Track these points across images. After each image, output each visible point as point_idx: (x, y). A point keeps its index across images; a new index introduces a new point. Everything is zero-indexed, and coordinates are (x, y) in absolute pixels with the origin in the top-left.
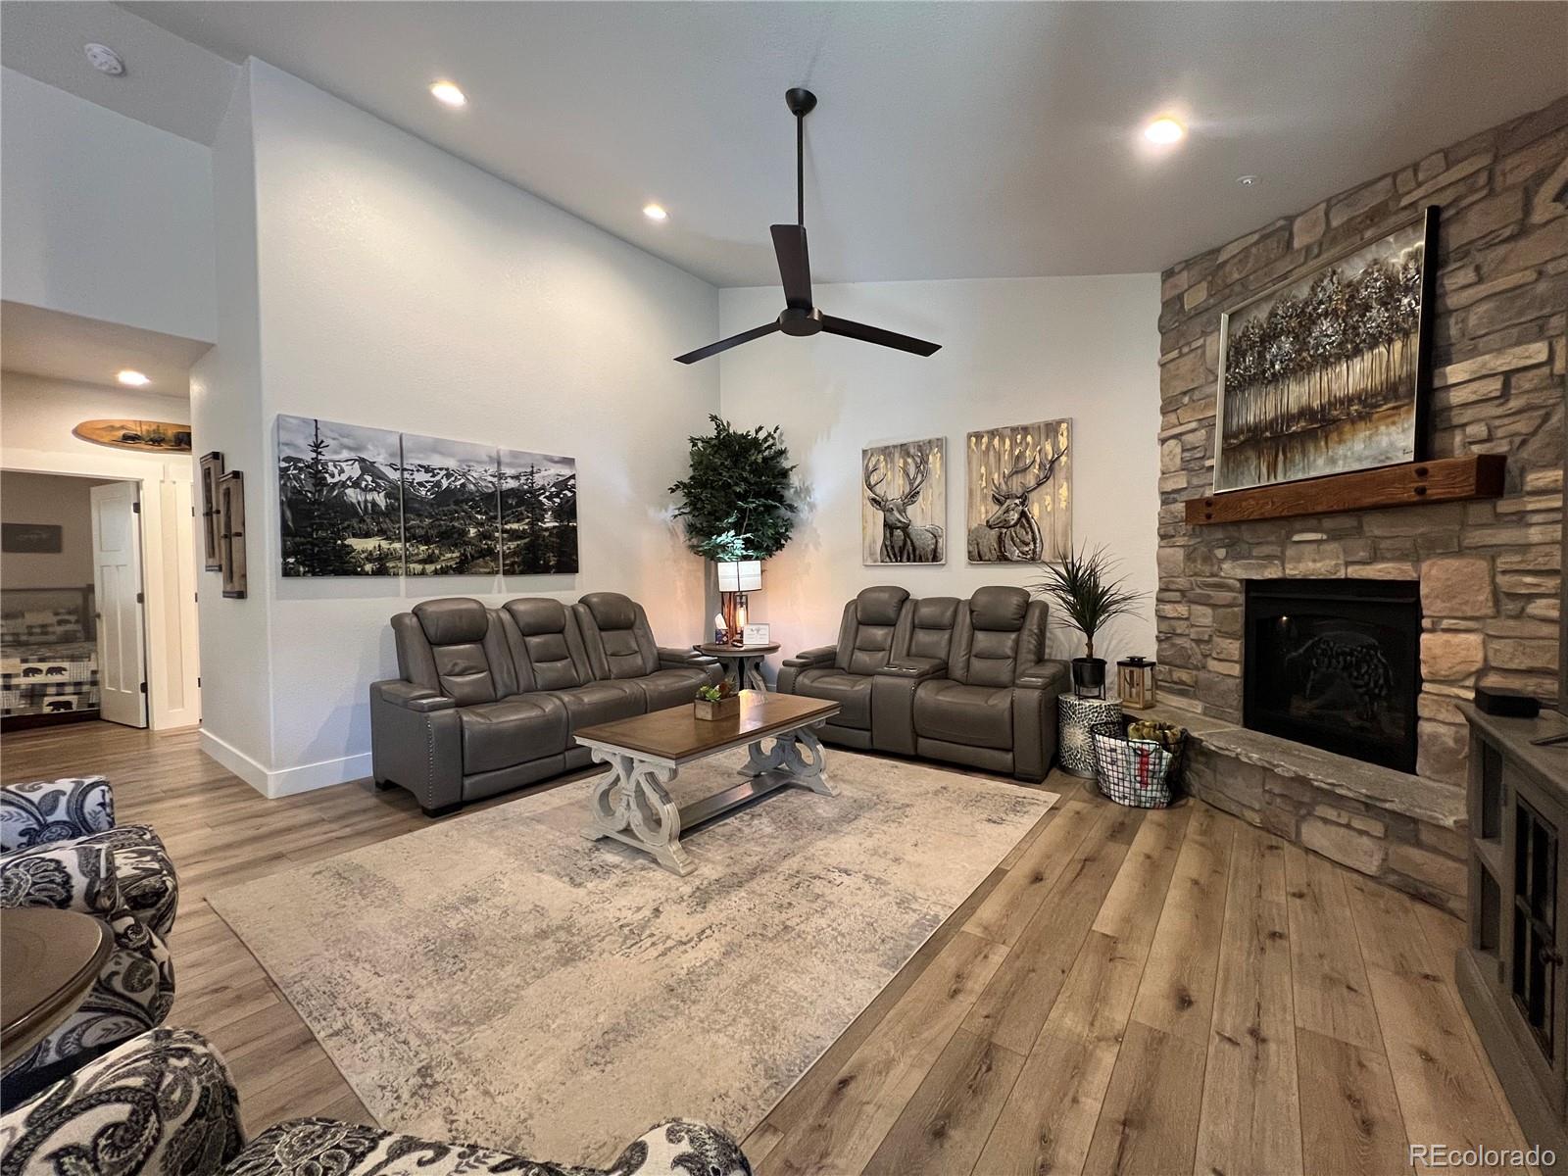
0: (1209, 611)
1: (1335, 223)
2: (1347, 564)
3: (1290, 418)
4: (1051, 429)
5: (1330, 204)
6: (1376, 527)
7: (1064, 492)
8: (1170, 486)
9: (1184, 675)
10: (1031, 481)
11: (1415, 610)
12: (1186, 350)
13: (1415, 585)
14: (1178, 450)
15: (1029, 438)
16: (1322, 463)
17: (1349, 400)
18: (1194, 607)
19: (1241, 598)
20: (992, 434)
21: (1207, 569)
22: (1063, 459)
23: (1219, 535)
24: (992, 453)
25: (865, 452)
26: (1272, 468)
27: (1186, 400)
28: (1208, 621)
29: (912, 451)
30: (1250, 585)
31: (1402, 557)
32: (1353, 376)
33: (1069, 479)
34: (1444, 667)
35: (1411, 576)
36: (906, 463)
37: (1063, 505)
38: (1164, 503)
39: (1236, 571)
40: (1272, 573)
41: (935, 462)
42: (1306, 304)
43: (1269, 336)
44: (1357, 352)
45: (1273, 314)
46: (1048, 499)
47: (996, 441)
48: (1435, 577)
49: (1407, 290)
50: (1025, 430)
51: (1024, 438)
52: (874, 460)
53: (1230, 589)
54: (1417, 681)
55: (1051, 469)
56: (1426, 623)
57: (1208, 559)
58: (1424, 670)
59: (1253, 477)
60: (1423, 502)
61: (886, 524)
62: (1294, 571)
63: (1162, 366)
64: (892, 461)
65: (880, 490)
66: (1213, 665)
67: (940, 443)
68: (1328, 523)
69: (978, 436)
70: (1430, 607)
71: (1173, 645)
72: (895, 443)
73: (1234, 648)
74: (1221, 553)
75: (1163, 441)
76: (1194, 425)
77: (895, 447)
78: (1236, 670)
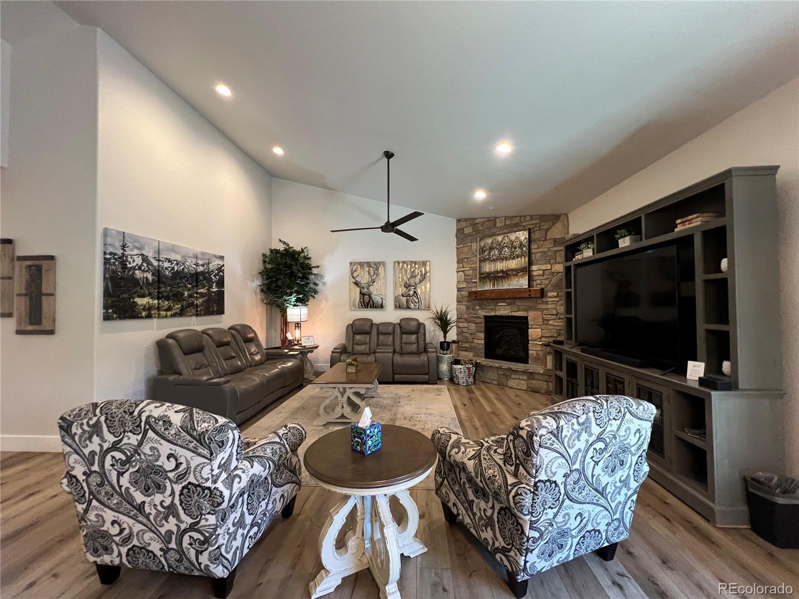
0: (474, 325)
1: (507, 223)
2: (512, 312)
3: (498, 272)
4: (424, 264)
5: (506, 218)
6: (518, 303)
7: (428, 285)
8: (461, 286)
9: (467, 345)
10: (417, 281)
11: (527, 323)
12: (465, 245)
13: (526, 318)
14: (463, 275)
15: (417, 266)
16: (506, 285)
17: (512, 270)
18: (470, 324)
19: (484, 321)
20: (404, 262)
21: (474, 312)
22: (428, 274)
23: (477, 302)
24: (403, 269)
25: (351, 263)
26: (494, 285)
27: (465, 260)
28: (474, 328)
29: (372, 265)
30: (486, 317)
31: (524, 310)
32: (513, 264)
33: (430, 281)
34: (534, 337)
35: (526, 315)
36: (369, 269)
37: (428, 290)
38: (458, 291)
39: (482, 313)
40: (493, 314)
41: (381, 270)
42: (501, 242)
43: (491, 249)
44: (514, 258)
45: (492, 243)
46: (423, 287)
47: (405, 265)
48: (531, 315)
49: (524, 246)
50: (415, 263)
51: (415, 265)
52: (355, 267)
53: (480, 318)
54: (528, 340)
55: (424, 277)
56: (530, 326)
57: (474, 309)
58: (530, 338)
59: (488, 287)
60: (530, 297)
61: (361, 293)
62: (498, 313)
63: (457, 248)
64: (363, 268)
65: (358, 279)
66: (476, 341)
67: (384, 263)
68: (507, 301)
69: (399, 263)
70: (530, 323)
71: (462, 336)
72: (365, 261)
73: (482, 335)
74: (478, 307)
75: (458, 272)
76: (468, 269)
77: (365, 263)
78: (483, 342)
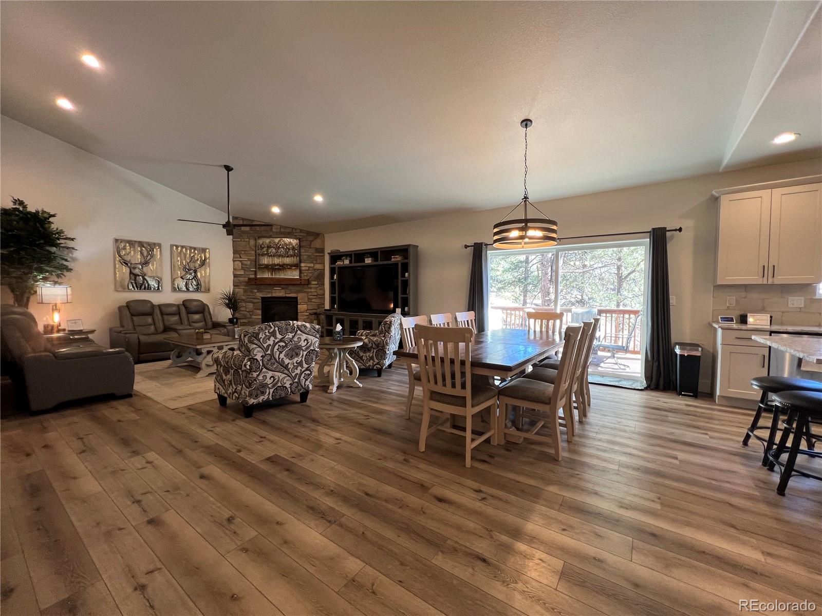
0: (252, 304)
1: (282, 231)
2: (285, 294)
3: (275, 265)
4: (204, 250)
5: (281, 227)
6: (291, 287)
7: (208, 270)
8: (239, 273)
9: (245, 321)
10: (197, 266)
11: (297, 302)
12: (243, 240)
13: (296, 298)
14: (240, 264)
15: (196, 251)
16: (282, 275)
17: (288, 265)
18: (247, 304)
19: (260, 301)
20: (182, 247)
21: (251, 294)
22: (208, 260)
23: (255, 287)
24: (182, 253)
25: (116, 240)
26: (272, 274)
27: (243, 252)
28: (252, 307)
29: (145, 245)
30: (263, 298)
31: (295, 293)
32: (287, 260)
33: (209, 267)
34: (302, 310)
35: (296, 296)
36: (141, 250)
37: (208, 274)
38: (234, 277)
39: (260, 295)
40: (269, 295)
41: (156, 252)
42: (278, 243)
43: (269, 247)
44: (288, 257)
45: (270, 242)
46: (203, 272)
47: (184, 249)
48: (300, 296)
49: (296, 249)
50: (195, 249)
51: (194, 251)
52: (123, 245)
53: (258, 299)
54: (298, 313)
55: (204, 263)
56: (299, 304)
57: (251, 292)
58: (299, 311)
59: (267, 275)
60: (301, 284)
61: (131, 273)
62: (274, 295)
63: (233, 241)
64: (134, 247)
65: (127, 258)
66: (254, 317)
67: (159, 245)
68: (282, 286)
69: (177, 247)
70: (299, 301)
71: (241, 314)
72: (136, 240)
73: (260, 312)
74: (256, 291)
75: (234, 261)
76: (246, 259)
77: (136, 242)
78: (260, 317)
